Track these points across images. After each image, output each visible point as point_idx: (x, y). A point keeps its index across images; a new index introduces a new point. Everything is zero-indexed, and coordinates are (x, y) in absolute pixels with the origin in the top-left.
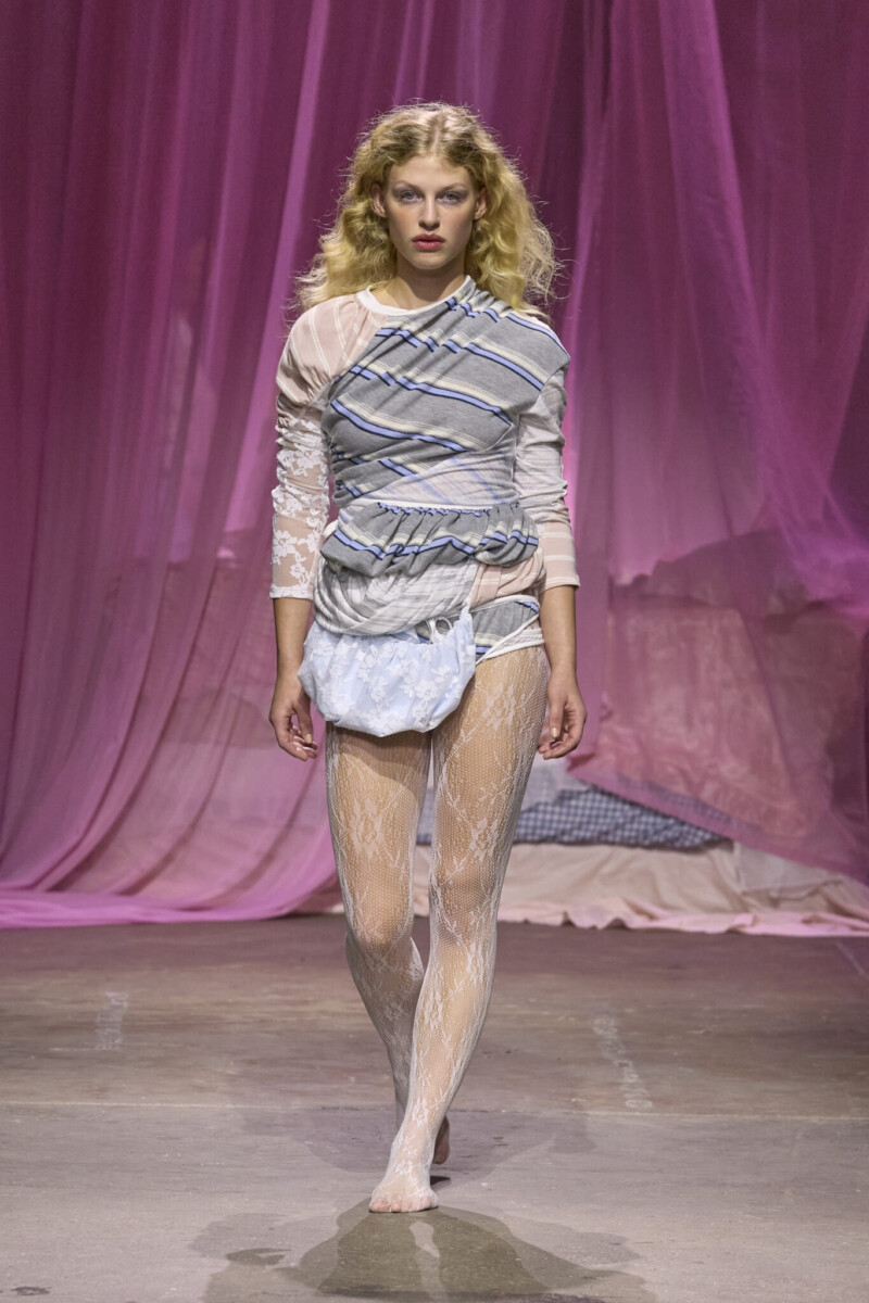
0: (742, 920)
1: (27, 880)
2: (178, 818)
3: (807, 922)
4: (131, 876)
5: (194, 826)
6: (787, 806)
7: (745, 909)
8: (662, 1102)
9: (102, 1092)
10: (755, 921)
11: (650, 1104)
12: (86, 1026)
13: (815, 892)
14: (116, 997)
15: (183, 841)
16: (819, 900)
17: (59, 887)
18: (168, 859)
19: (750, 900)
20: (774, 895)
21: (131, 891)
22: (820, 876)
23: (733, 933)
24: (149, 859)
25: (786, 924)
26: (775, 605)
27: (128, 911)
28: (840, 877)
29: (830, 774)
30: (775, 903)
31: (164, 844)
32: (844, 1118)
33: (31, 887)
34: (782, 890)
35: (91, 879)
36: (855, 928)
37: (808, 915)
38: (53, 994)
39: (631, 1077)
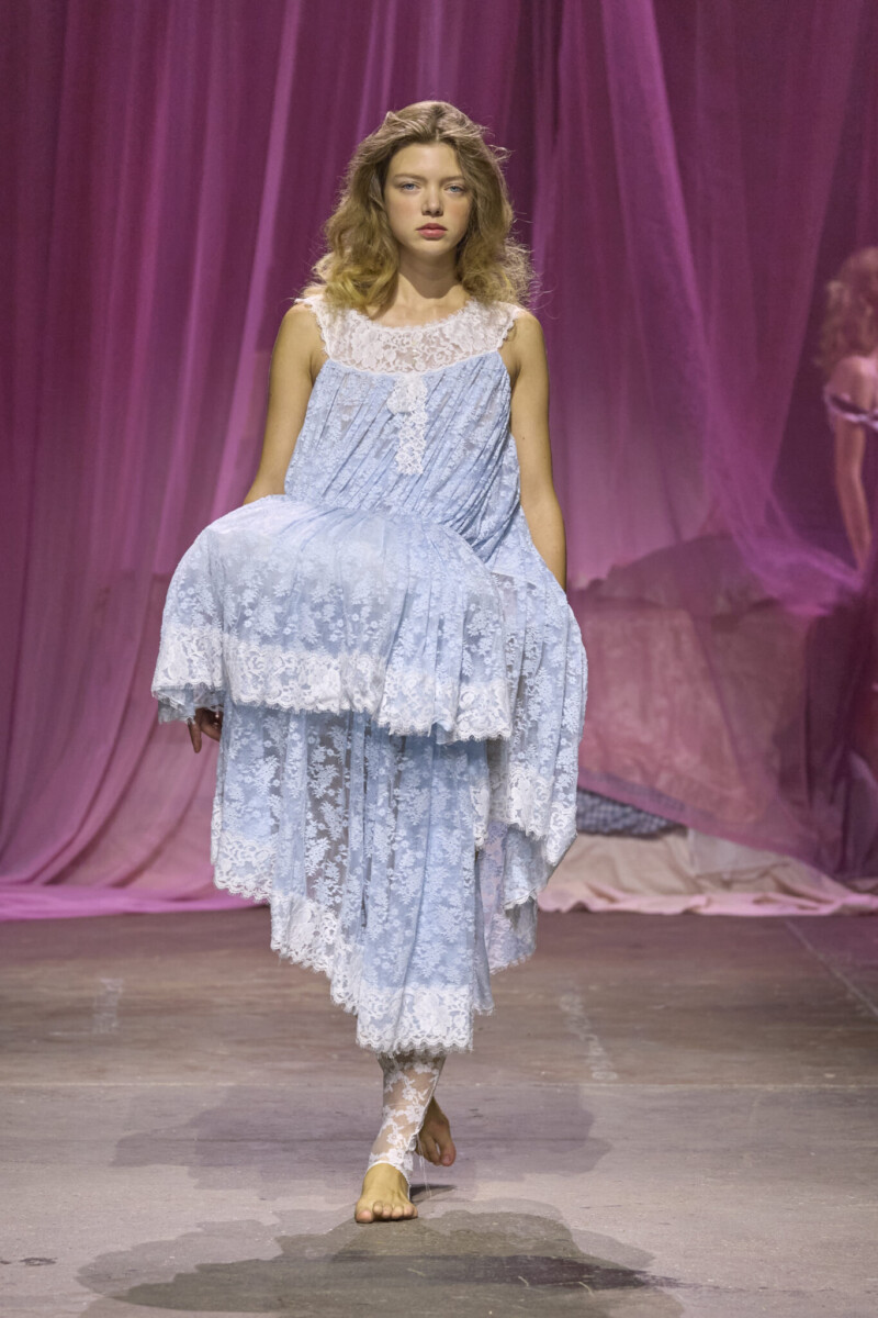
0: (697, 902)
1: (26, 874)
2: (165, 815)
3: (758, 902)
4: (121, 868)
5: (181, 821)
6: (737, 792)
7: (699, 890)
8: (627, 1073)
9: (101, 1072)
10: (709, 902)
11: (615, 1076)
12: (82, 1011)
13: (765, 874)
14: (110, 983)
15: (171, 835)
16: (768, 882)
17: (56, 881)
18: (157, 853)
19: (704, 883)
20: (726, 877)
21: (123, 883)
22: (768, 859)
23: (689, 914)
24: (139, 853)
25: (738, 904)
26: (721, 605)
27: (121, 902)
28: (788, 859)
29: (776, 763)
30: (727, 885)
31: (153, 838)
32: (798, 1086)
33: (29, 881)
34: (733, 873)
35: (86, 872)
36: (802, 907)
37: (758, 895)
38: (52, 982)
39: (596, 1050)
